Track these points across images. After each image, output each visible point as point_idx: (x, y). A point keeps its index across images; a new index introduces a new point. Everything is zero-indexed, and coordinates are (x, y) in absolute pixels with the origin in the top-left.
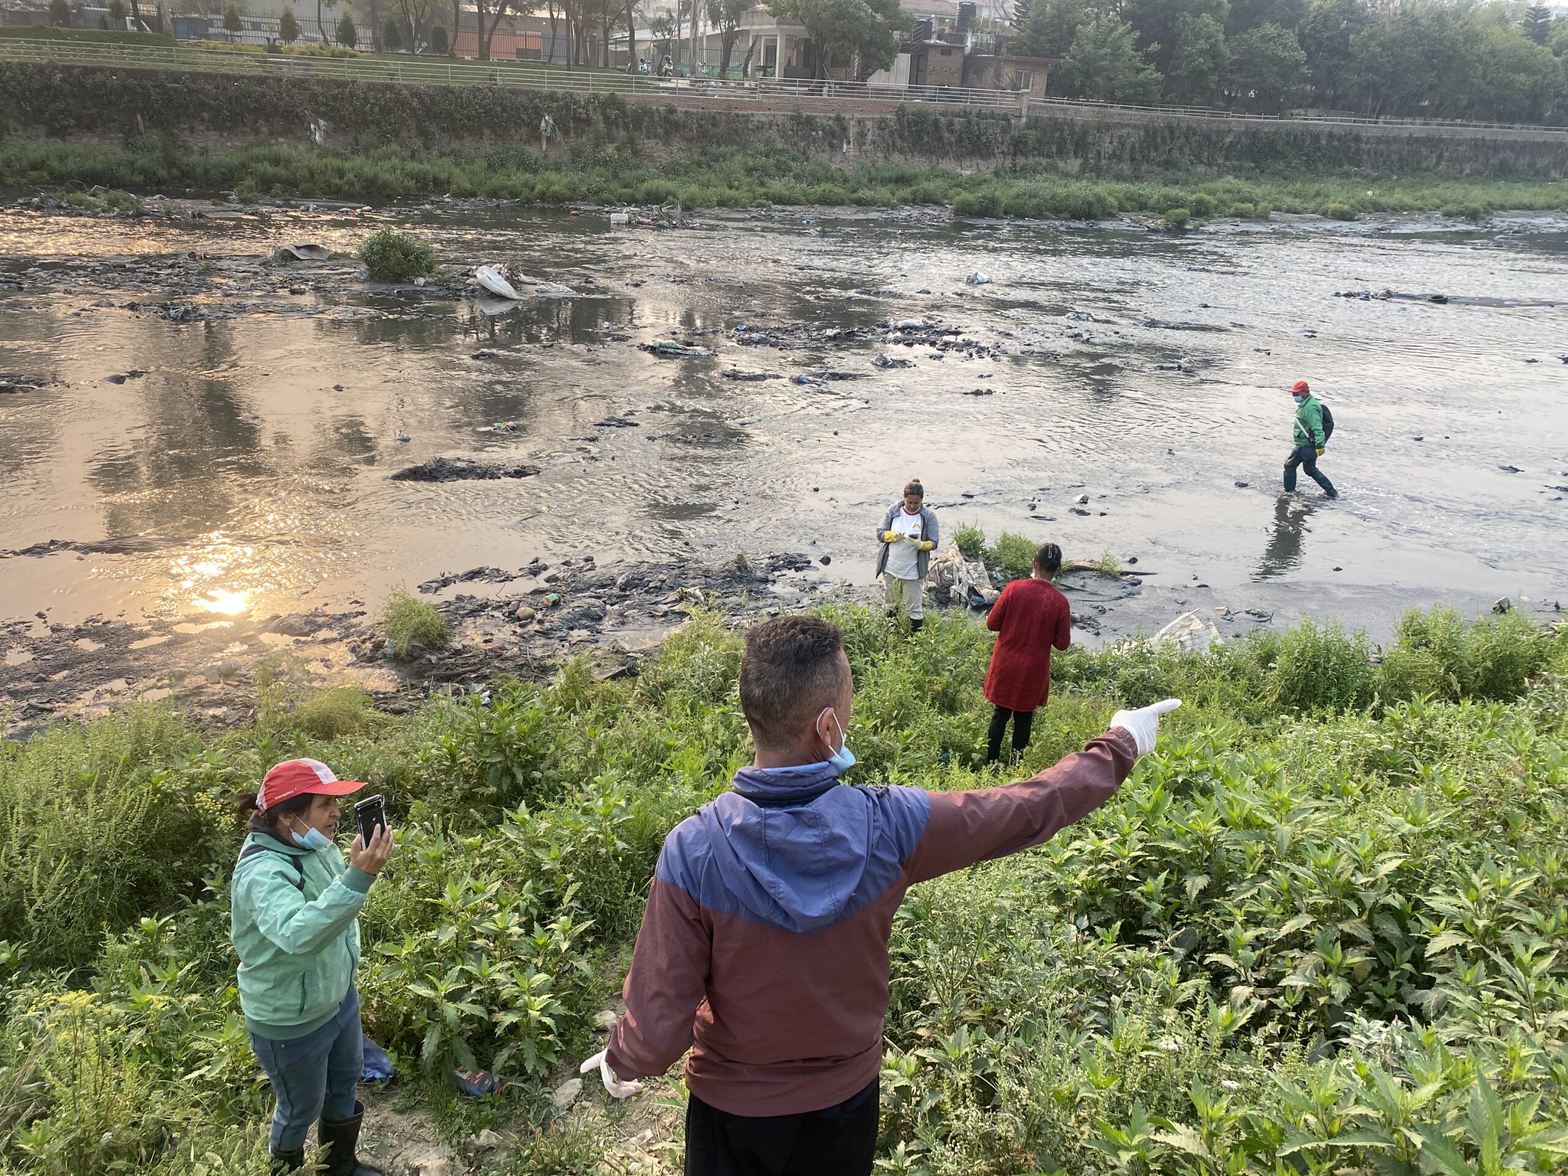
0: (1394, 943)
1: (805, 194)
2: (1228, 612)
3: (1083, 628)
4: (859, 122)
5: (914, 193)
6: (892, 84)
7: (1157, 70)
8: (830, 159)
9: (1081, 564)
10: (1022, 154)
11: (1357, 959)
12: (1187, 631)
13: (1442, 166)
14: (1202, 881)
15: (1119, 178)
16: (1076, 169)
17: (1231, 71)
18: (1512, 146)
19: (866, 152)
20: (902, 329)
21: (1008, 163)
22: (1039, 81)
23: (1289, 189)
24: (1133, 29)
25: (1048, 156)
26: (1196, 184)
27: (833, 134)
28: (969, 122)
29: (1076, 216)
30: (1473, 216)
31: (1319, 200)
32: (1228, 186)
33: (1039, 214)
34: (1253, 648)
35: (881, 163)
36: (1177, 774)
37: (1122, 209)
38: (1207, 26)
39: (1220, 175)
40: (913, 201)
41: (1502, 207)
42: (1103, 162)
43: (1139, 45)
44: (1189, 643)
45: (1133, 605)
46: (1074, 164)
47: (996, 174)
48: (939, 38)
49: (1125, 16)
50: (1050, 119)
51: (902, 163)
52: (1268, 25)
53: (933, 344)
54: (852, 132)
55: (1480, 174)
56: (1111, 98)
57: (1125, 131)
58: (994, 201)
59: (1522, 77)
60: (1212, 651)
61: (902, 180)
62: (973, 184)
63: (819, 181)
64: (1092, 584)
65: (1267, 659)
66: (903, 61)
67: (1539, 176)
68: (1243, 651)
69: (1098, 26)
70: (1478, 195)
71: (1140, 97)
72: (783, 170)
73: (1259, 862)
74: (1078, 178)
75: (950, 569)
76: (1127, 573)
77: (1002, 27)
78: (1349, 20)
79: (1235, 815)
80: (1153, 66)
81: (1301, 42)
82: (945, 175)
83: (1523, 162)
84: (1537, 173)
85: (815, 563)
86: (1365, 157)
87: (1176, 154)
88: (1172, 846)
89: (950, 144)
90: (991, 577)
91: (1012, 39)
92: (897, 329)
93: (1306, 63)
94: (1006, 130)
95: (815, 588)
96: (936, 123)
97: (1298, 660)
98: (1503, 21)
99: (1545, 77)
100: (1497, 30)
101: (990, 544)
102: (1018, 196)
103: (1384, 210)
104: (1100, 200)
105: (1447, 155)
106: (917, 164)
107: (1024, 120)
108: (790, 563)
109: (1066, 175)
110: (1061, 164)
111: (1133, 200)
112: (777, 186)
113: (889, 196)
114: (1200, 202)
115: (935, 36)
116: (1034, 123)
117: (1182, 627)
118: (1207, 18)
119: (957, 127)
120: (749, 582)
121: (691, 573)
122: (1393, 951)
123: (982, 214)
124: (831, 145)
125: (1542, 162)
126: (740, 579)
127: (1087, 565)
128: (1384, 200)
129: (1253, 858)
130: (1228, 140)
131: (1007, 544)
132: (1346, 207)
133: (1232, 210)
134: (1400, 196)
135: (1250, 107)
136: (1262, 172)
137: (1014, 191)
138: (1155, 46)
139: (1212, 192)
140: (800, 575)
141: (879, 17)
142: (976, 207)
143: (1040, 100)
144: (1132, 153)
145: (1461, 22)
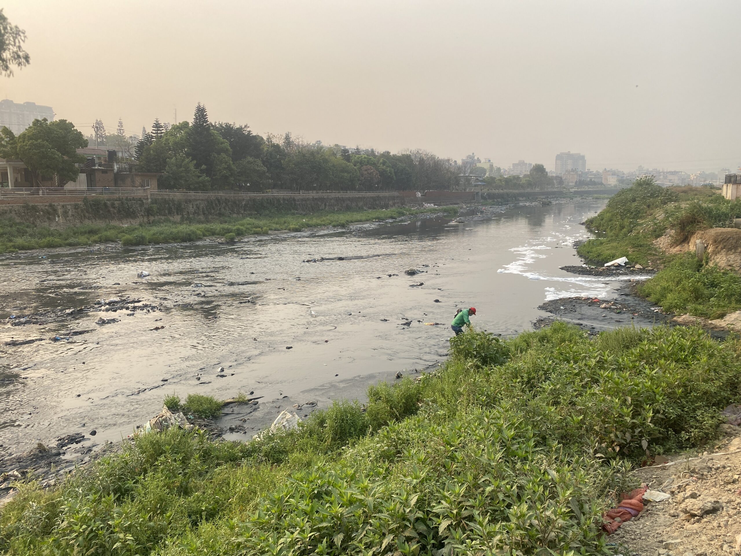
0: (425, 533)
1: (37, 243)
2: (299, 406)
3: (238, 432)
4: (63, 206)
5: (100, 238)
6: (78, 188)
7: (207, 176)
8: (49, 225)
9: (229, 401)
10: (152, 215)
11: (415, 547)
12: (285, 420)
13: (327, 208)
14: (341, 536)
15: (200, 222)
16: (179, 220)
17: (238, 176)
18: (349, 199)
19: (69, 220)
20: (109, 304)
21: (146, 220)
22: (154, 183)
23: (273, 221)
24: (192, 160)
25: (164, 215)
26: (234, 222)
27: (49, 213)
28: (122, 203)
29: (184, 240)
30: (343, 226)
31: (286, 225)
32: (248, 222)
33: (166, 241)
34: (315, 420)
35: (79, 225)
36: (313, 490)
37: (204, 235)
38: (224, 158)
39: (244, 218)
40: (100, 241)
41: (352, 222)
42: (191, 216)
43: (197, 166)
44: (287, 425)
45: (257, 414)
46: (178, 218)
47: (141, 225)
48: (99, 166)
49: (188, 155)
50: (162, 199)
51: (90, 224)
52: (249, 157)
53: (127, 308)
54: (60, 211)
55: (341, 210)
56: (189, 188)
57: (198, 202)
58: (143, 238)
59: (346, 174)
60: (299, 426)
61: (92, 232)
62: (131, 230)
63: (45, 236)
64: (236, 409)
65: (322, 423)
66: (83, 177)
67: (360, 209)
68: (311, 422)
69: (176, 159)
70: (342, 218)
71: (202, 187)
72: (22, 233)
73: (363, 518)
74: (181, 223)
75: (165, 420)
76: (251, 400)
77: (131, 160)
78: (280, 155)
79: (345, 500)
80: (205, 175)
81: (263, 164)
82: (114, 228)
83: (354, 205)
84: (359, 208)
85: (87, 436)
86: (299, 207)
87: (223, 210)
88: (324, 524)
89: (114, 213)
90: (187, 419)
91: (137, 165)
92: (106, 304)
93: (267, 172)
94: (142, 205)
95: (91, 450)
96: (105, 204)
97: (335, 420)
98: (334, 154)
99: (353, 174)
100: (333, 158)
101: (182, 402)
102: (154, 234)
103: (311, 227)
104: (194, 232)
105: (327, 204)
106: (99, 224)
107: (150, 200)
108: (72, 440)
109: (175, 223)
110: (171, 218)
111: (209, 231)
112: (19, 241)
113: (87, 240)
114: (238, 230)
115: (97, 165)
116: (155, 201)
117: (282, 418)
118: (223, 155)
119: (117, 205)
120: (48, 458)
121: (9, 463)
122: (426, 537)
123: (138, 244)
124: (49, 218)
125: (360, 204)
126: (42, 458)
127: (232, 400)
128: (310, 222)
129: (359, 517)
130: (244, 203)
131: (191, 400)
132: (297, 227)
133: (252, 232)
134: (315, 221)
135: (249, 189)
136: (261, 215)
137: (152, 232)
138: (204, 167)
139: (242, 225)
140: (79, 445)
141: (65, 158)
142: (134, 241)
143: (156, 191)
144: (203, 211)
145: (320, 155)
